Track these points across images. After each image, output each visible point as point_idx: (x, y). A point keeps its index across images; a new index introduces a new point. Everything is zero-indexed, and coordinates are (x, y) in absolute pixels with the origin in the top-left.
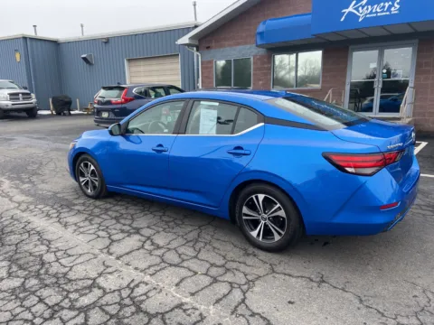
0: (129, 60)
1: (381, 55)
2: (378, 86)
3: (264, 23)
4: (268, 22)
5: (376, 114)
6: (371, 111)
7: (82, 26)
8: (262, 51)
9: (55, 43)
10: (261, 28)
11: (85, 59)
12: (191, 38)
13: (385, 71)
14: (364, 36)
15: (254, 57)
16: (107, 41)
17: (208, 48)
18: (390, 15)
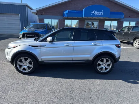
8: (62, 18)
18: (101, 15)
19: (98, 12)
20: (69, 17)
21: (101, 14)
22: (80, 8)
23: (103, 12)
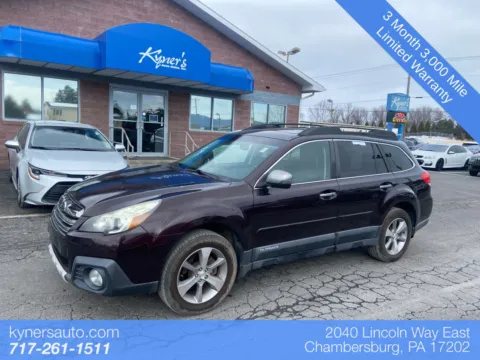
1: (140, 99)
2: (140, 127)
5: (140, 153)
6: (136, 151)
13: (144, 114)
18: (180, 70)
19: (164, 54)
20: (23, 62)
21: (179, 65)
22: (81, 28)
23: (185, 57)
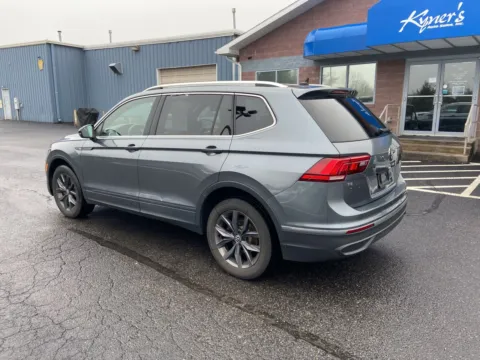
0: (161, 70)
1: (442, 69)
2: (438, 103)
3: (314, 33)
4: (317, 32)
5: (435, 132)
6: (430, 130)
7: (110, 32)
8: (309, 63)
9: (81, 50)
10: (310, 38)
11: (113, 68)
12: (231, 48)
13: (445, 87)
14: (423, 48)
15: (300, 69)
16: (138, 50)
17: (250, 58)
18: (454, 27)
19: (432, 14)
23: (462, 9)
